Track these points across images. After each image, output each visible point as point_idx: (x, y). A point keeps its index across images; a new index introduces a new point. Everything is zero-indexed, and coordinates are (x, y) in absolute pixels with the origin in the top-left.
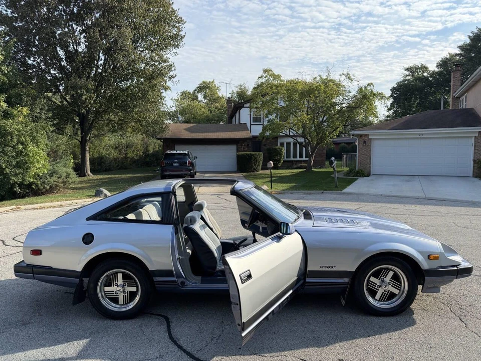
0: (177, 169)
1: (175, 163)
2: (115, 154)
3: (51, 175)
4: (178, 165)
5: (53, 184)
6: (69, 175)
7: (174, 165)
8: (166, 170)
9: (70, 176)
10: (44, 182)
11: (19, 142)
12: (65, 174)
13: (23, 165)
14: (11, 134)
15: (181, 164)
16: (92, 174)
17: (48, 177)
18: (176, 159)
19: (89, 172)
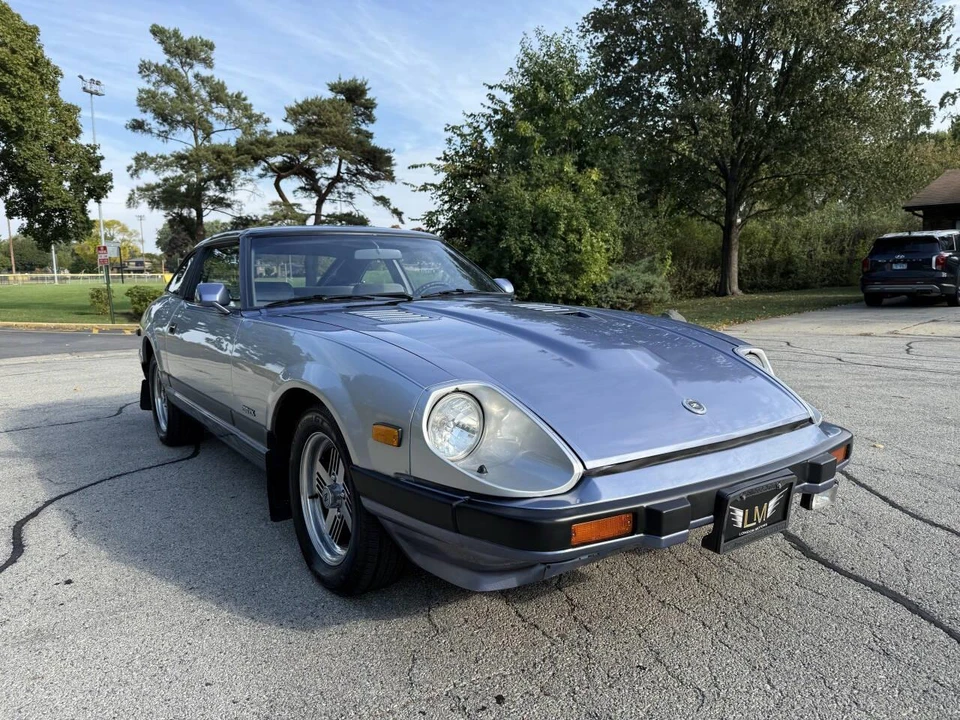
0: (898, 278)
1: (898, 262)
2: (821, 253)
3: (616, 287)
4: (905, 266)
5: (616, 303)
6: (652, 287)
7: (895, 267)
8: (873, 281)
9: (654, 290)
10: (601, 299)
11: (569, 229)
12: (640, 286)
13: (575, 269)
14: (558, 215)
15: (912, 265)
16: (740, 293)
17: (609, 288)
18: (902, 254)
19: (735, 288)
